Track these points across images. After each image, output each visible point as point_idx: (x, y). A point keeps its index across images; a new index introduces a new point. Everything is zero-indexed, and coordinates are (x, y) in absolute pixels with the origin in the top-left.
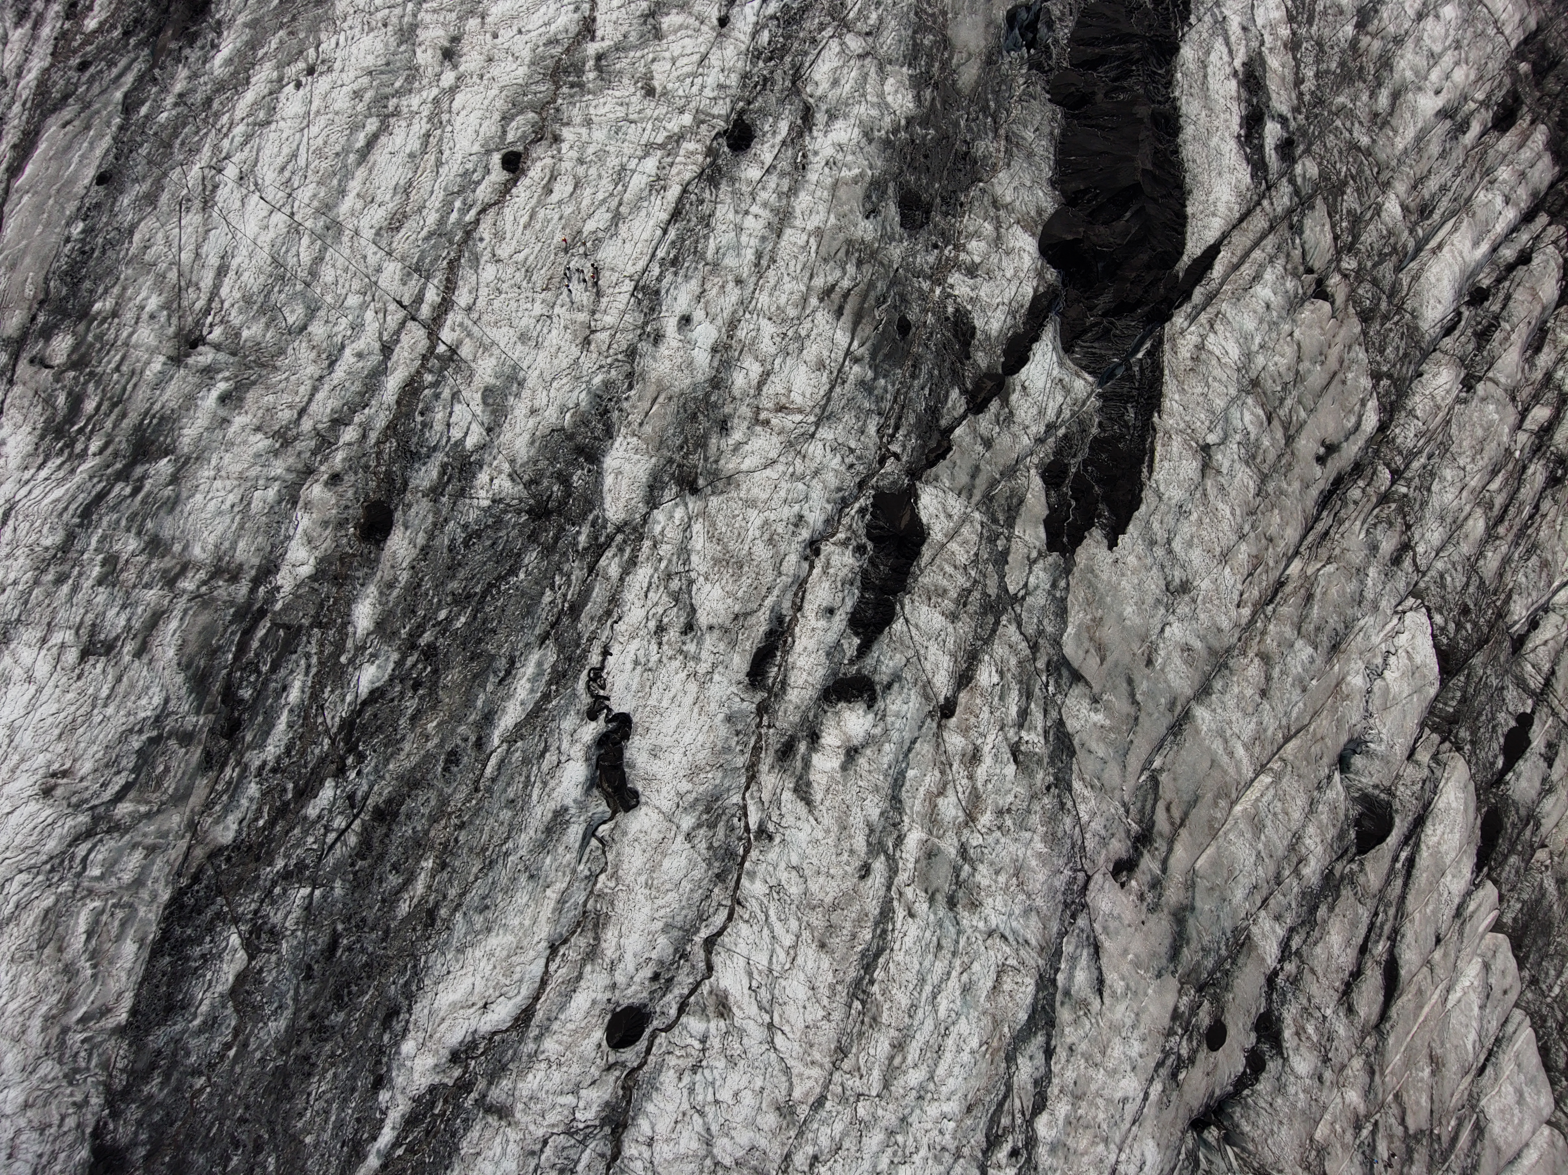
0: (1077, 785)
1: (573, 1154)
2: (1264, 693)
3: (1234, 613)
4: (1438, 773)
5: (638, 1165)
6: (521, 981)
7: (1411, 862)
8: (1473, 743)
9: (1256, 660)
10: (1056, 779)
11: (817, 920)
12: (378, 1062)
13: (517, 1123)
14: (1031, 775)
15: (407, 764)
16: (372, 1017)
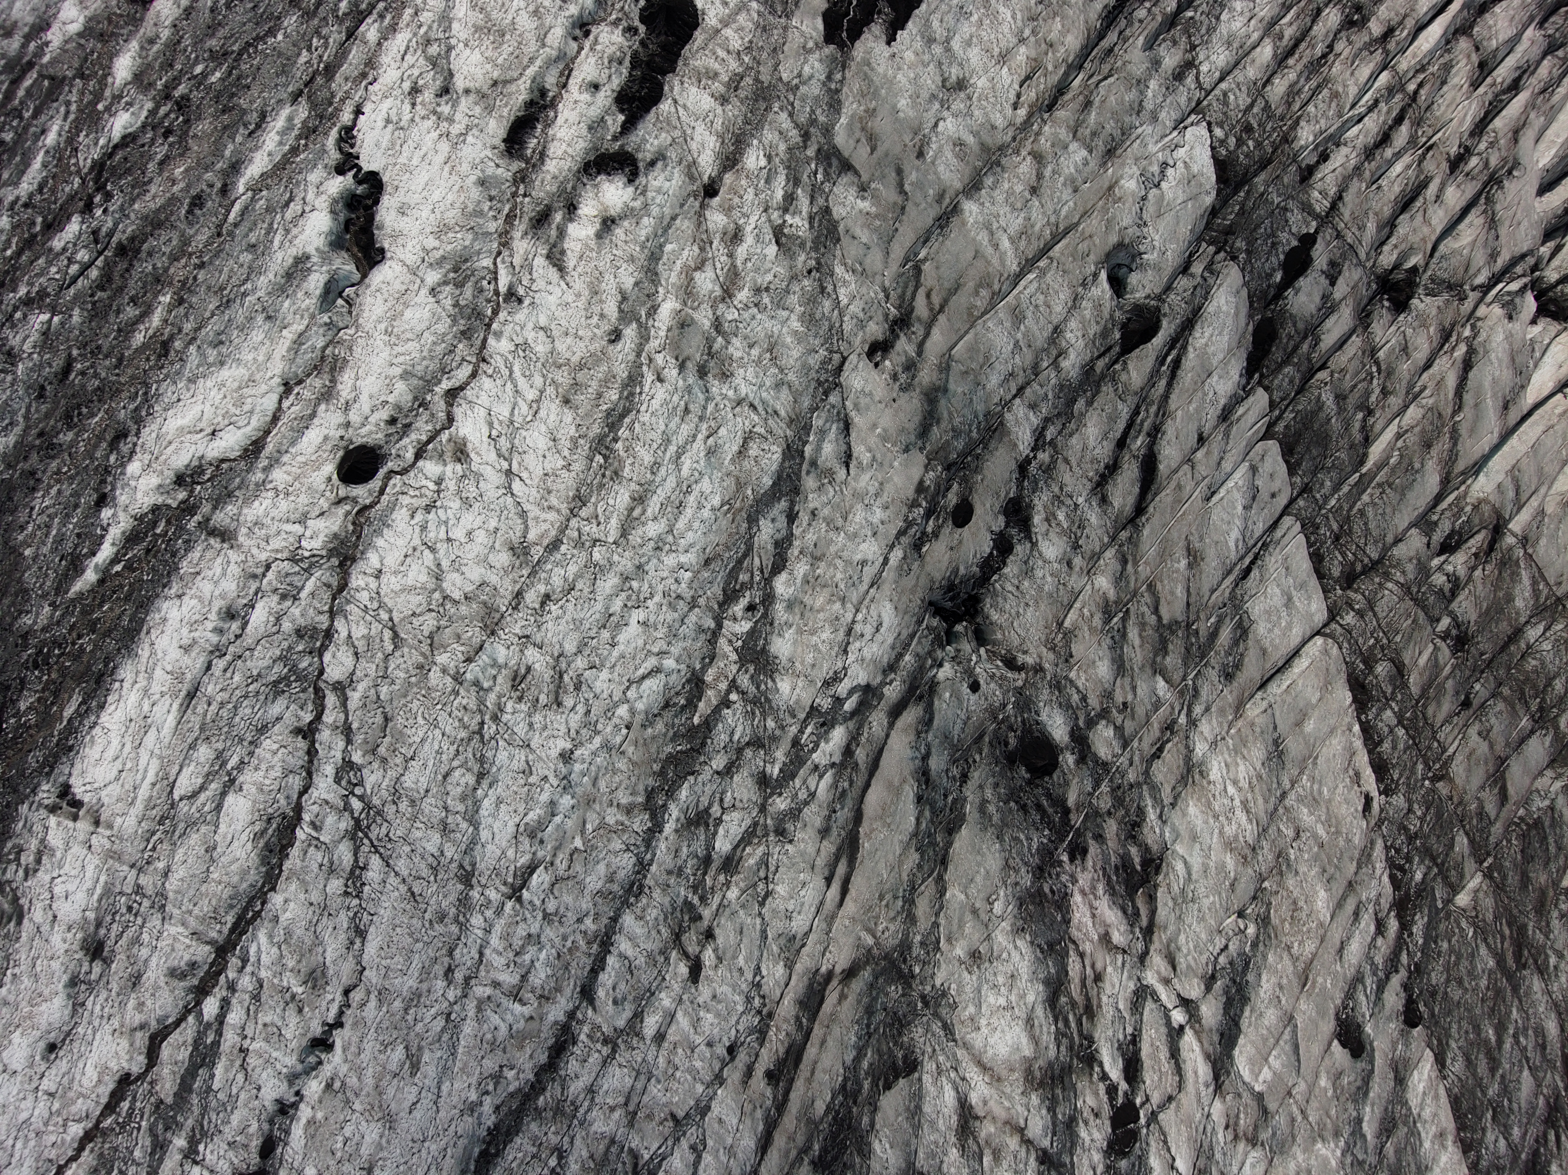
0: (839, 270)
1: (297, 581)
2: (1034, 190)
3: (1009, 111)
4: (1211, 281)
5: (364, 597)
6: (251, 412)
7: (1177, 364)
8: (1249, 252)
9: (1029, 159)
10: (819, 263)
11: (563, 377)
12: (103, 482)
13: (240, 546)
14: (793, 257)
15: (152, 205)
16: (100, 438)
